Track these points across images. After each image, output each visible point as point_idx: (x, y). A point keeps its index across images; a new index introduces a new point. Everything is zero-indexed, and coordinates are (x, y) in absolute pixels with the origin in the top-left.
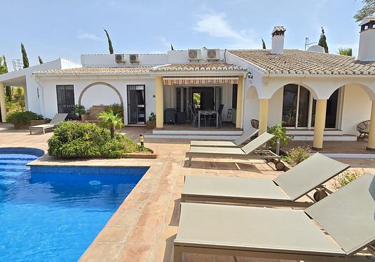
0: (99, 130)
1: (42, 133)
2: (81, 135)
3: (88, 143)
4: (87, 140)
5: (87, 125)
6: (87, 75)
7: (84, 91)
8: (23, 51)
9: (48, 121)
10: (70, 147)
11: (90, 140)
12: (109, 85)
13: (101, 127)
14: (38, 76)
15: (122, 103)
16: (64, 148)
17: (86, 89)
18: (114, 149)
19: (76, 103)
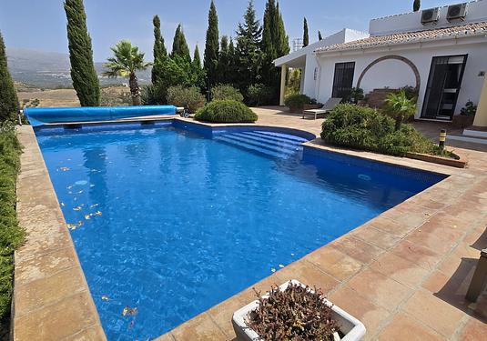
0: (380, 117)
1: (313, 118)
2: (359, 120)
3: (365, 131)
4: (364, 127)
5: (367, 110)
6: (375, 47)
7: (366, 70)
8: (305, 27)
9: (320, 106)
10: (344, 133)
11: (368, 128)
12: (403, 59)
13: (383, 114)
14: (319, 54)
15: (418, 86)
16: (337, 134)
17: (370, 66)
18: (396, 143)
19: (354, 85)
